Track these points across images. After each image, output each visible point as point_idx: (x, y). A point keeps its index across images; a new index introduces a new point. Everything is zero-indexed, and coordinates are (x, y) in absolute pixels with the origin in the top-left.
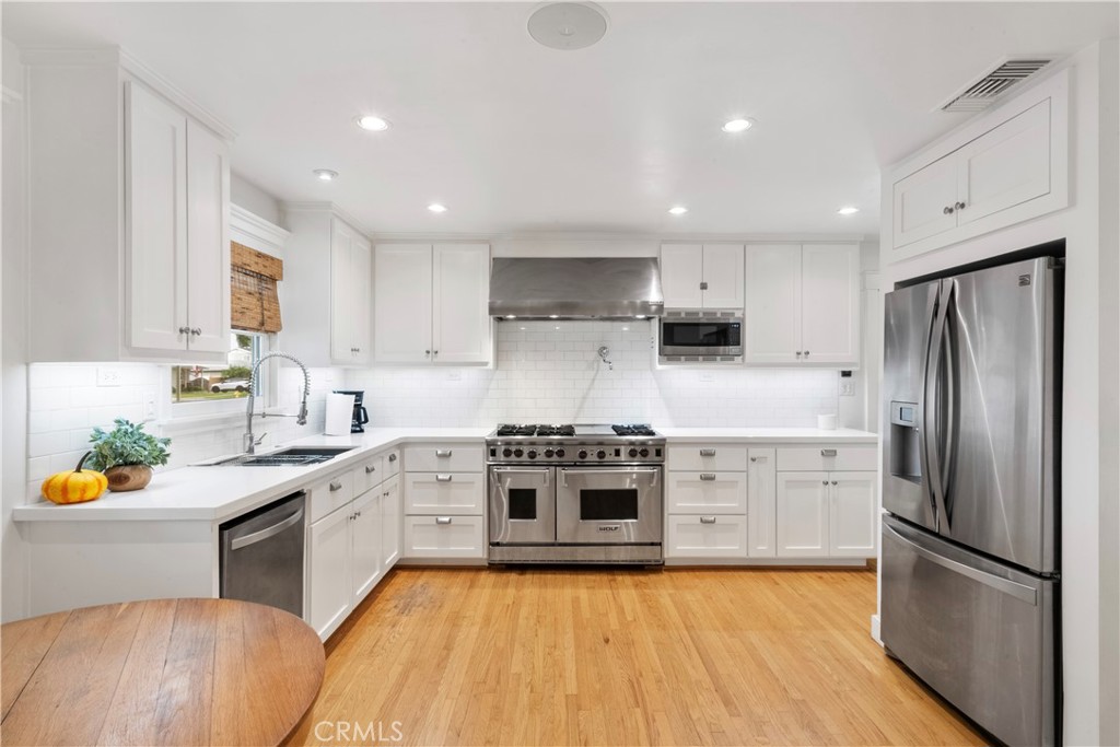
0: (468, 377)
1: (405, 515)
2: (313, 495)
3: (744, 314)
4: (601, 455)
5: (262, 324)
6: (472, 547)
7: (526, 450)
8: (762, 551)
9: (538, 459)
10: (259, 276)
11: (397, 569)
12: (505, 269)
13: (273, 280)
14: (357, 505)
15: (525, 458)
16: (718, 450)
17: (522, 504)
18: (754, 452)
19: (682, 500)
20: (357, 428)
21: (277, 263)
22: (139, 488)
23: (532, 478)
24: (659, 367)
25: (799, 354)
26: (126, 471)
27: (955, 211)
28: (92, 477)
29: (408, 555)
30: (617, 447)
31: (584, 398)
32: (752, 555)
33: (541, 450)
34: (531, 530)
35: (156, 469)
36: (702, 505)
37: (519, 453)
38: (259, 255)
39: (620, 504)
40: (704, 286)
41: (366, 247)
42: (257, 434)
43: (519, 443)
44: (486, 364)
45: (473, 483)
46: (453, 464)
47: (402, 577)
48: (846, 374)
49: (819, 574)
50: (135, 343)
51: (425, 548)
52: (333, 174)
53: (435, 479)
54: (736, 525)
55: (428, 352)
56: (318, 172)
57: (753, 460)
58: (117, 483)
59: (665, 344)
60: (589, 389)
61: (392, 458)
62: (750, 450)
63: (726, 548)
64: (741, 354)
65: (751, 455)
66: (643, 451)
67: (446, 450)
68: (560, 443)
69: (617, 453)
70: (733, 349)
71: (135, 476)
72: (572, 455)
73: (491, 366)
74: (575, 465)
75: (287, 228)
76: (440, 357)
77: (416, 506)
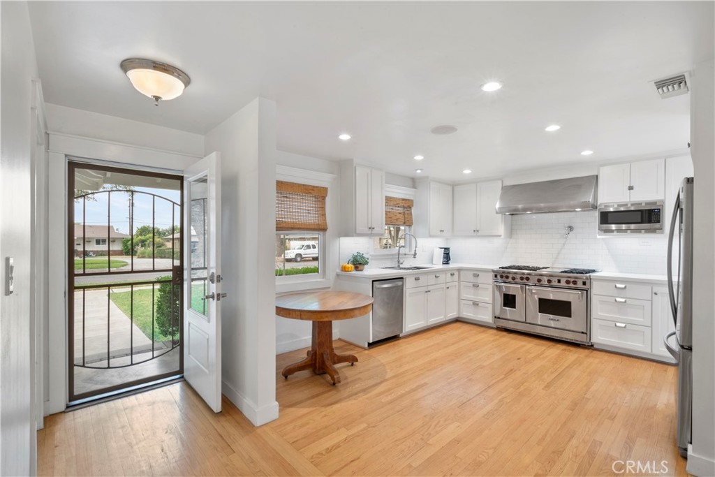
0: (497, 243)
1: (460, 299)
2: (407, 280)
3: (663, 203)
4: (550, 281)
5: (404, 223)
6: (487, 317)
7: (511, 276)
9: (516, 280)
10: (404, 207)
11: (457, 320)
12: (508, 191)
13: (410, 208)
14: (429, 288)
15: (510, 280)
17: (509, 301)
20: (447, 263)
21: (412, 201)
22: (362, 270)
23: (513, 289)
24: (598, 237)
26: (358, 265)
28: (350, 266)
29: (461, 316)
30: (559, 278)
31: (558, 253)
33: (518, 276)
35: (366, 266)
36: (617, 317)
37: (507, 277)
38: (403, 200)
39: (562, 308)
40: (631, 188)
41: (450, 188)
42: (401, 261)
44: (500, 236)
45: (488, 289)
46: (479, 279)
47: (458, 325)
50: (357, 232)
51: (468, 314)
52: (421, 170)
53: (472, 285)
54: (643, 332)
55: (474, 231)
56: (417, 170)
57: (656, 294)
58: (357, 268)
59: (601, 223)
60: (561, 249)
61: (452, 275)
63: (635, 345)
64: (661, 229)
65: (655, 291)
66: (573, 282)
67: (476, 273)
68: (529, 274)
69: (559, 281)
71: (360, 267)
72: (534, 280)
73: (503, 237)
74: (535, 285)
75: (415, 188)
76: (480, 233)
77: (464, 296)
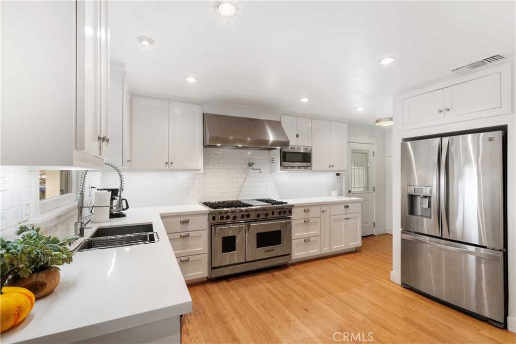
3: (311, 149)
4: (267, 215)
6: (201, 272)
7: (232, 215)
8: (326, 250)
9: (237, 219)
15: (231, 220)
16: (311, 209)
17: (229, 244)
18: (323, 208)
19: (298, 232)
23: (229, 230)
25: (330, 166)
27: (443, 112)
30: (273, 211)
32: (322, 253)
33: (239, 215)
34: (234, 257)
36: (305, 234)
37: (228, 217)
40: (297, 136)
43: (226, 212)
44: (199, 170)
45: (201, 236)
46: (190, 227)
48: (338, 175)
49: (345, 256)
53: (179, 237)
54: (317, 241)
55: (167, 163)
57: (323, 212)
59: (283, 161)
62: (322, 208)
63: (314, 252)
64: (310, 166)
65: (322, 210)
66: (284, 211)
67: (186, 219)
68: (247, 211)
69: (273, 213)
70: (308, 164)
72: (253, 216)
73: (202, 171)
74: (255, 221)
76: (174, 166)
